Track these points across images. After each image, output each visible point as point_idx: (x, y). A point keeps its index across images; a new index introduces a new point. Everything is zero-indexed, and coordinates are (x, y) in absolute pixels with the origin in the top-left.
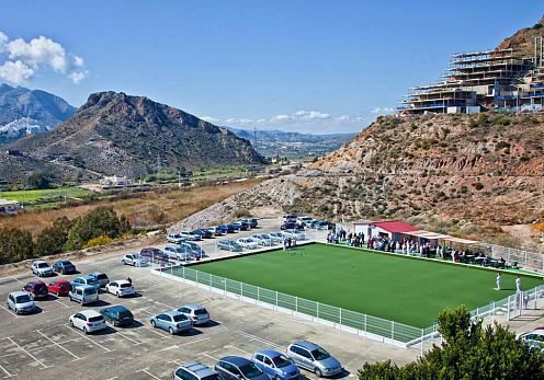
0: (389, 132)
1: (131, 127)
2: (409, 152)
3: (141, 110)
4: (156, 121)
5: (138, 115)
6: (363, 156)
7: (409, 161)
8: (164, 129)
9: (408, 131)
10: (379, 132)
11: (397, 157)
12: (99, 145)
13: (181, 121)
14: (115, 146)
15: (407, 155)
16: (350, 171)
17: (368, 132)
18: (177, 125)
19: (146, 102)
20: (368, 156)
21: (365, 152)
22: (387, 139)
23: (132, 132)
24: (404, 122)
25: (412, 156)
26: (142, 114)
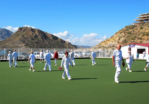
0: (130, 30)
1: (33, 39)
2: (140, 37)
3: (37, 33)
4: (42, 37)
5: (36, 35)
6: (119, 40)
7: (140, 41)
8: (45, 41)
9: (139, 30)
10: (126, 30)
11: (134, 39)
12: (20, 45)
13: (52, 38)
14: (26, 45)
15: (139, 38)
16: (113, 46)
17: (121, 31)
18: (50, 39)
19: (39, 31)
20: (122, 40)
21: (120, 38)
22: (130, 33)
23: (33, 41)
24: (137, 26)
25: (141, 39)
26: (37, 35)
